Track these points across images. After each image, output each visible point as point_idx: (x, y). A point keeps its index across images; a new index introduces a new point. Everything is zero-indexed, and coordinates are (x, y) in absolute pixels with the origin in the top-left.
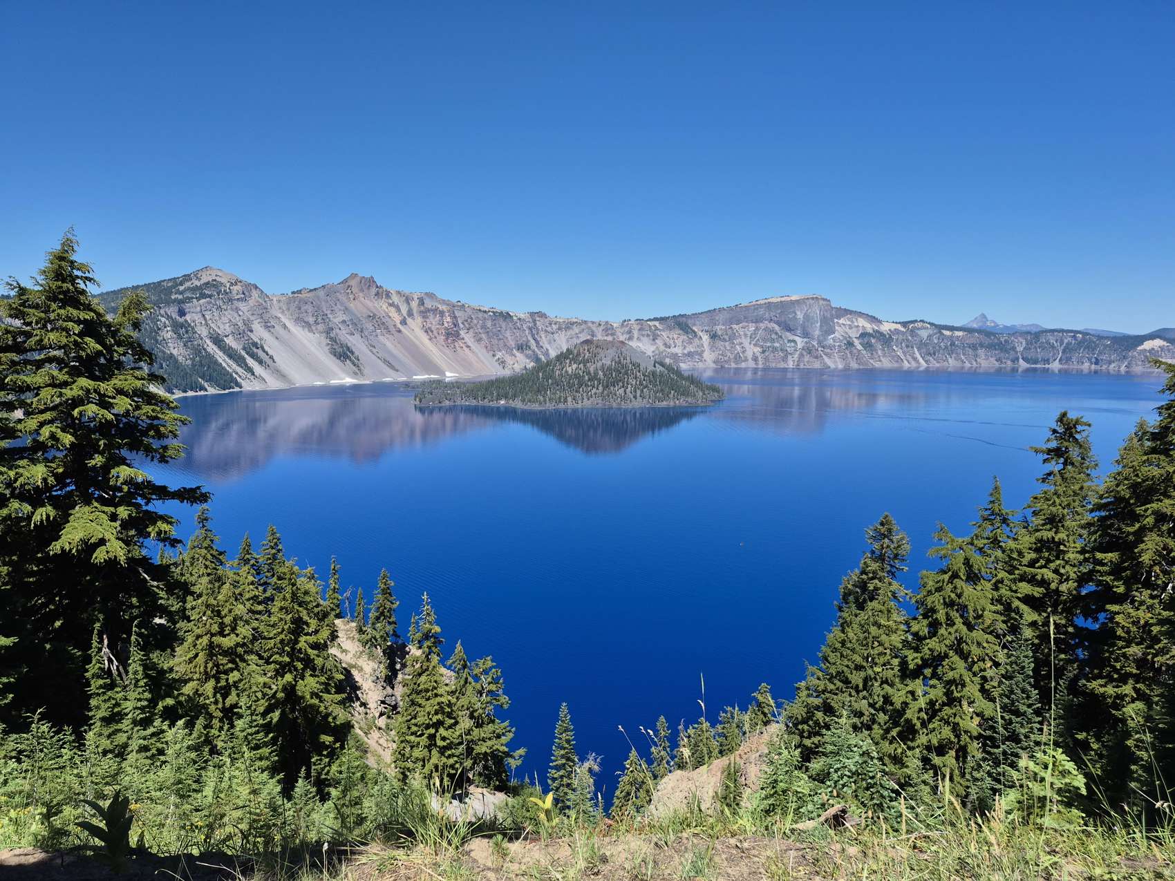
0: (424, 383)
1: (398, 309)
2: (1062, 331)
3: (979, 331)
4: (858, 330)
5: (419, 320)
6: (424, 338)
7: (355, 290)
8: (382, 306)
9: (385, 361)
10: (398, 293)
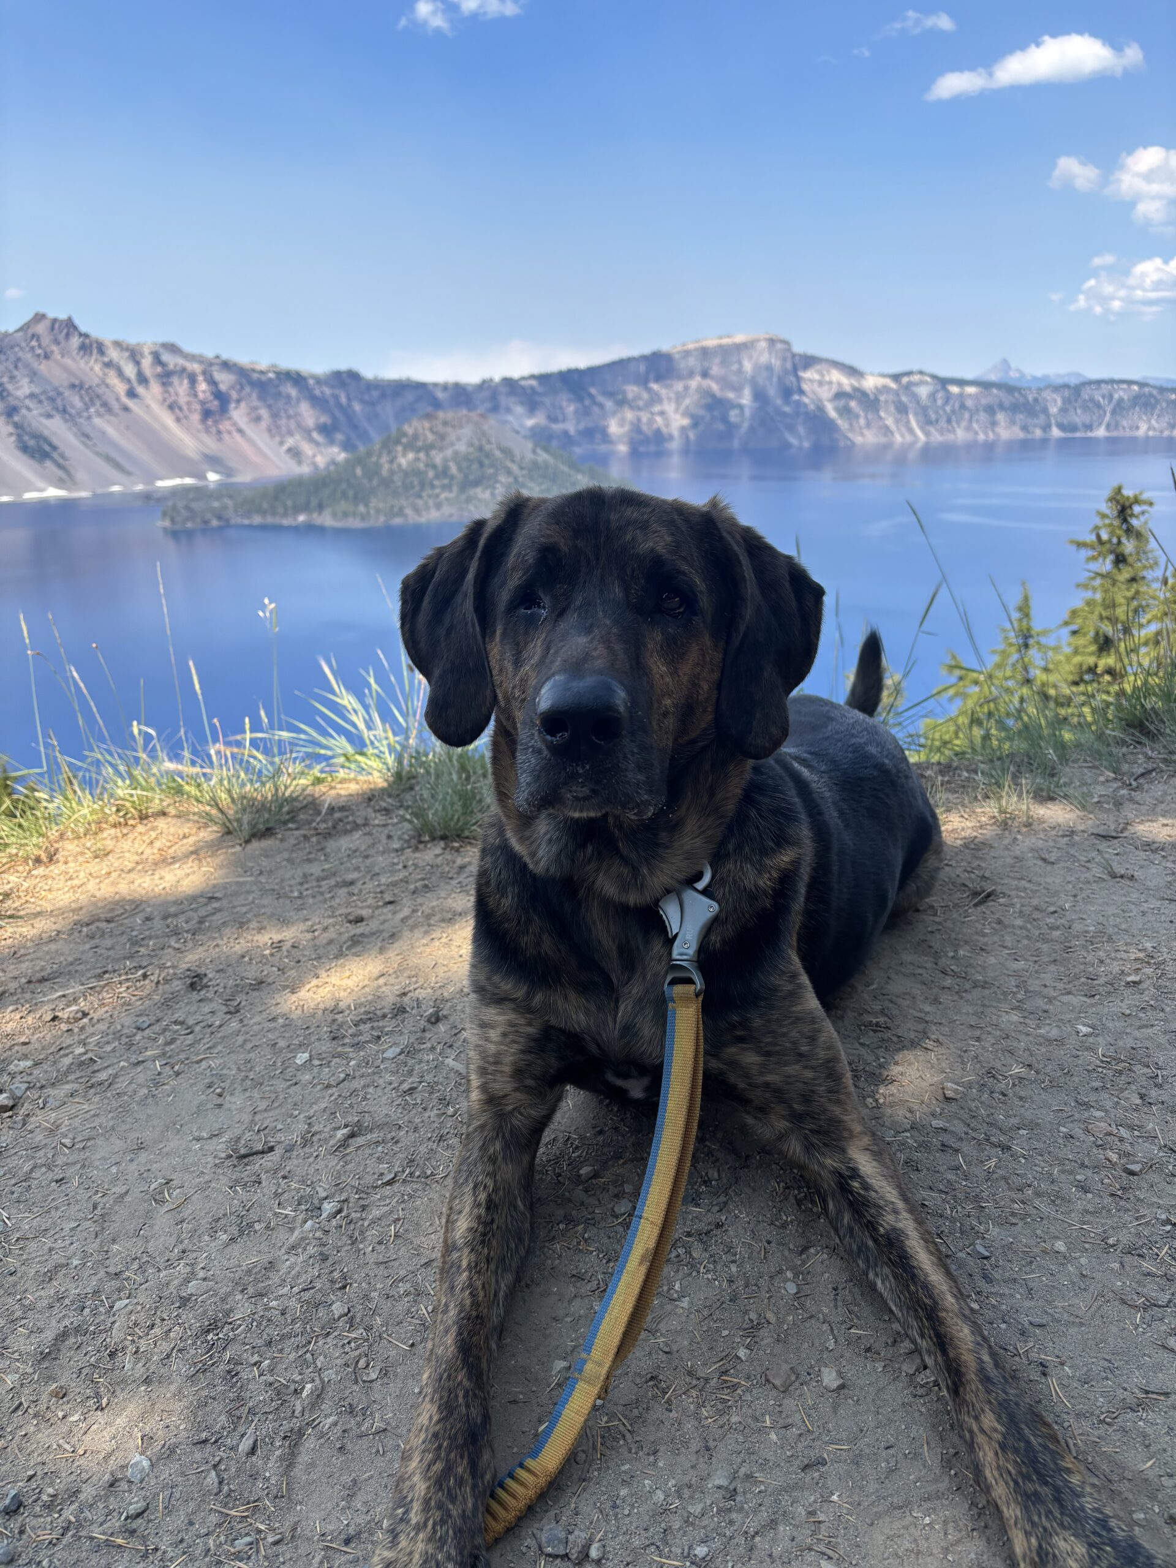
0: (175, 492)
1: (120, 373)
2: (1112, 382)
3: (998, 386)
4: (830, 389)
5: (156, 388)
6: (168, 419)
7: (46, 340)
8: (91, 369)
9: (108, 459)
10: (117, 344)
